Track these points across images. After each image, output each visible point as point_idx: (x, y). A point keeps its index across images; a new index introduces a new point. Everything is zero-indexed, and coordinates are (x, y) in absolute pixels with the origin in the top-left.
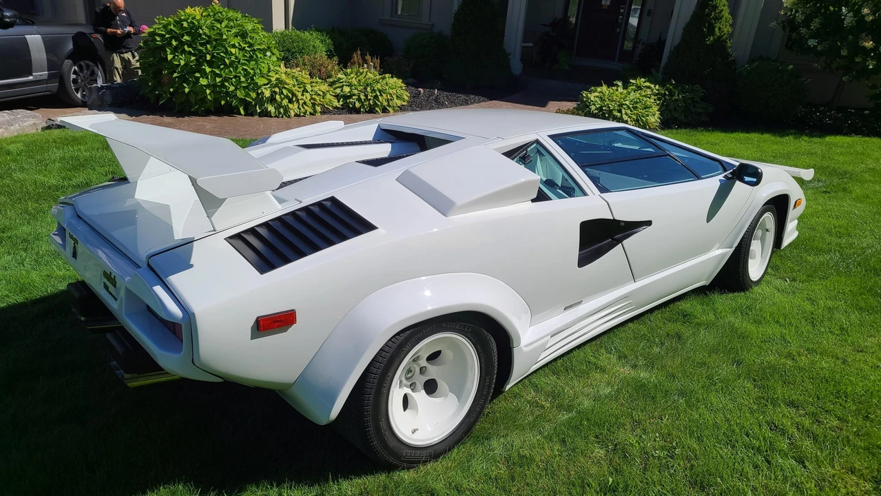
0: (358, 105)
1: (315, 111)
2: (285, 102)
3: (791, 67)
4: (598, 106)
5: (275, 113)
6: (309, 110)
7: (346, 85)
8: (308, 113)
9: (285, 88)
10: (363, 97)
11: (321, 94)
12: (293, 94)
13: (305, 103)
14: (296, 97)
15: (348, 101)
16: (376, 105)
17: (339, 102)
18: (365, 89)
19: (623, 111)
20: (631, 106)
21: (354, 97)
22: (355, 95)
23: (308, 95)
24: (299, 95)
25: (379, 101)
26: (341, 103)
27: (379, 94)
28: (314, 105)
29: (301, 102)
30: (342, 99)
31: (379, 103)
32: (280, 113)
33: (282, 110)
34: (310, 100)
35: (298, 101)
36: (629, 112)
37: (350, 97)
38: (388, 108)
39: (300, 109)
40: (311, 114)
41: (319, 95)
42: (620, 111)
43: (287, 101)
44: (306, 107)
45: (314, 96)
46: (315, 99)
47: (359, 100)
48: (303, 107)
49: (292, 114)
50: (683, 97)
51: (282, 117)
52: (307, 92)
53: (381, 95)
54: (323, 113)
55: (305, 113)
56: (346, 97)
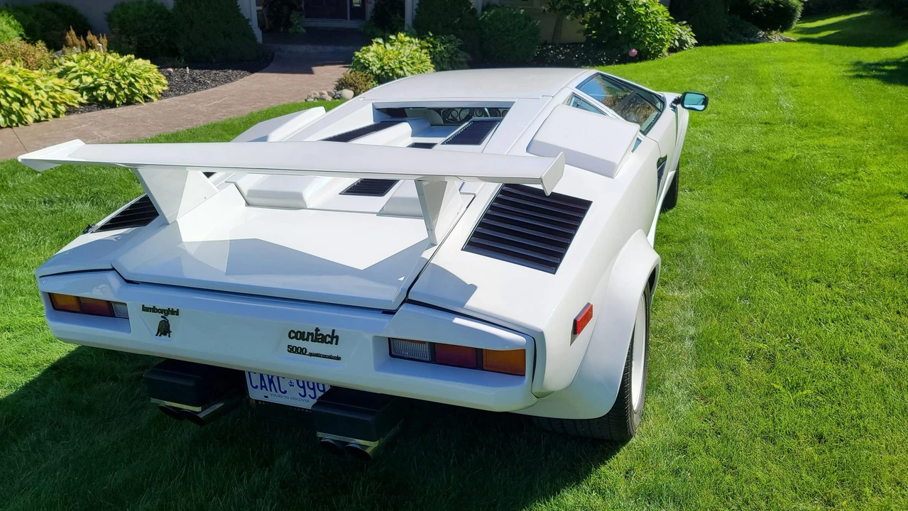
0: (110, 97)
1: (58, 113)
2: (16, 106)
3: (522, 11)
4: (378, 66)
5: (6, 122)
6: (51, 111)
7: (85, 75)
8: (50, 116)
9: (10, 88)
10: (114, 87)
11: (59, 89)
12: (24, 95)
13: (42, 104)
14: (29, 98)
15: (95, 93)
16: (133, 94)
17: (82, 96)
18: (112, 75)
19: (404, 68)
20: (410, 62)
21: (101, 88)
22: (101, 85)
23: (42, 92)
24: (32, 94)
25: (136, 89)
26: (86, 97)
27: (133, 80)
28: (54, 104)
29: (37, 103)
30: (85, 93)
31: (137, 91)
32: (12, 121)
33: (14, 117)
34: (48, 100)
35: (32, 102)
36: (409, 68)
37: (97, 87)
38: (149, 96)
39: (37, 112)
40: (54, 116)
41: (56, 91)
42: (401, 69)
43: (18, 104)
44: (46, 109)
45: (51, 94)
46: (53, 97)
47: (110, 90)
48: (42, 110)
49: (30, 120)
50: (445, 48)
51: (17, 125)
52: (40, 89)
53: (137, 81)
54: (68, 112)
55: (46, 117)
56: (90, 90)
